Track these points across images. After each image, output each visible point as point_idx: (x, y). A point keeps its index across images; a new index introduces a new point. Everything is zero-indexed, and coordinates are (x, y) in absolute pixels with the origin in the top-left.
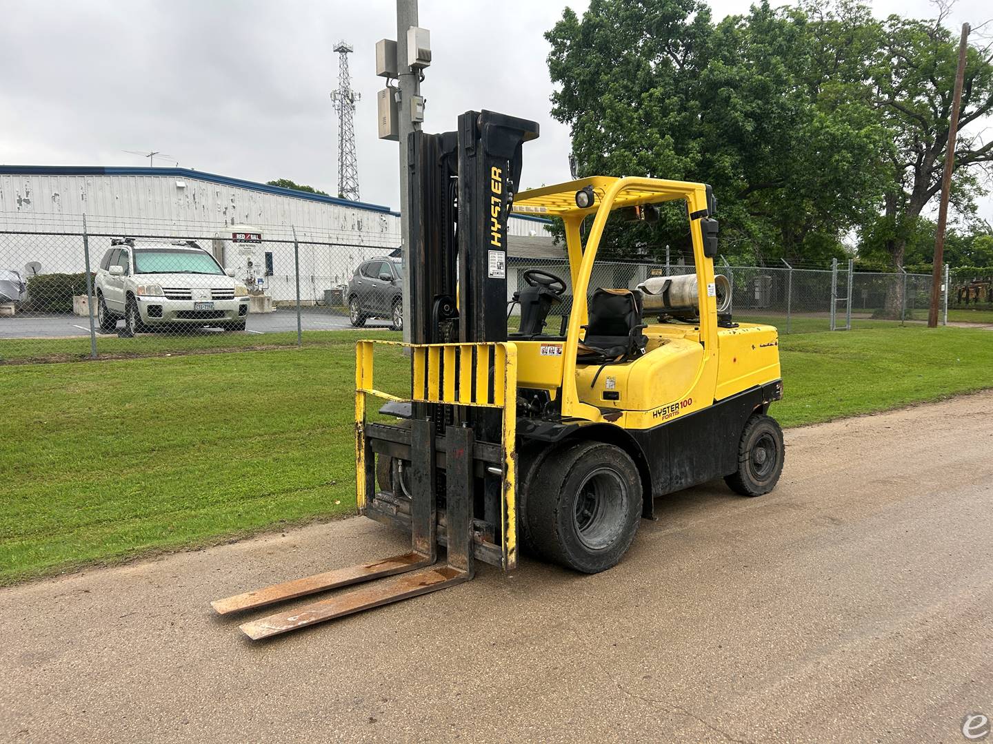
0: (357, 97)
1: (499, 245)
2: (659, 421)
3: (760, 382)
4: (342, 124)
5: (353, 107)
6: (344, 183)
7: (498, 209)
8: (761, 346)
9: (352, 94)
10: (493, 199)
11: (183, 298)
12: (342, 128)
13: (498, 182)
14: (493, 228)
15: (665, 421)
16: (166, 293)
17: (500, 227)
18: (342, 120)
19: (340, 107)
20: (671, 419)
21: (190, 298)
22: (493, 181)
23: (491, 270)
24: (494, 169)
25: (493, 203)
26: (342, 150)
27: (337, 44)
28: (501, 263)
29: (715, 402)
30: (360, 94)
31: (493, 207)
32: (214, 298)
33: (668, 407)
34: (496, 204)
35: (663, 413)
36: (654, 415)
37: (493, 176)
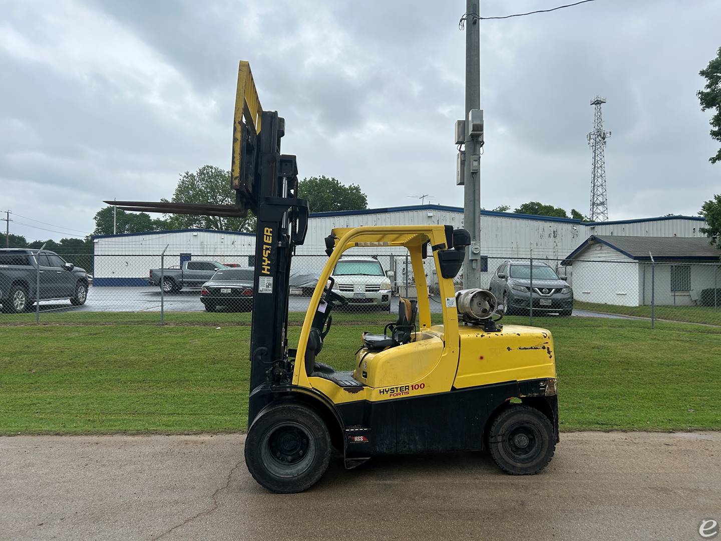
0: (608, 135)
1: (269, 273)
2: (386, 397)
3: (518, 378)
4: (595, 156)
5: (605, 142)
6: (595, 199)
7: (268, 252)
8: (520, 349)
9: (604, 133)
10: (265, 247)
11: (349, 290)
12: (595, 159)
13: (269, 236)
14: (263, 263)
15: (392, 397)
16: (340, 287)
17: (269, 262)
18: (595, 153)
19: (594, 144)
20: (399, 397)
21: (352, 291)
22: (265, 236)
23: (261, 288)
24: (266, 229)
25: (264, 248)
26: (594, 175)
27: (593, 99)
28: (270, 284)
29: (453, 388)
30: (610, 133)
31: (264, 251)
32: (366, 291)
33: (397, 388)
34: (267, 249)
35: (390, 391)
36: (380, 392)
37: (265, 233)
